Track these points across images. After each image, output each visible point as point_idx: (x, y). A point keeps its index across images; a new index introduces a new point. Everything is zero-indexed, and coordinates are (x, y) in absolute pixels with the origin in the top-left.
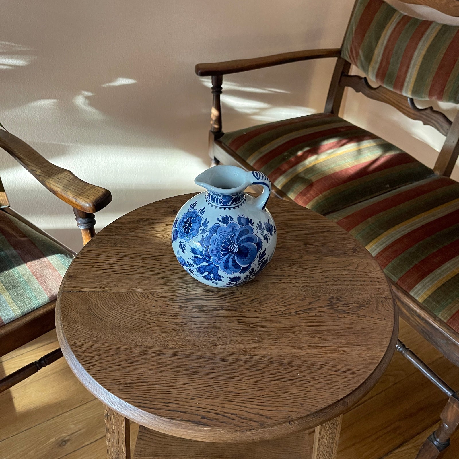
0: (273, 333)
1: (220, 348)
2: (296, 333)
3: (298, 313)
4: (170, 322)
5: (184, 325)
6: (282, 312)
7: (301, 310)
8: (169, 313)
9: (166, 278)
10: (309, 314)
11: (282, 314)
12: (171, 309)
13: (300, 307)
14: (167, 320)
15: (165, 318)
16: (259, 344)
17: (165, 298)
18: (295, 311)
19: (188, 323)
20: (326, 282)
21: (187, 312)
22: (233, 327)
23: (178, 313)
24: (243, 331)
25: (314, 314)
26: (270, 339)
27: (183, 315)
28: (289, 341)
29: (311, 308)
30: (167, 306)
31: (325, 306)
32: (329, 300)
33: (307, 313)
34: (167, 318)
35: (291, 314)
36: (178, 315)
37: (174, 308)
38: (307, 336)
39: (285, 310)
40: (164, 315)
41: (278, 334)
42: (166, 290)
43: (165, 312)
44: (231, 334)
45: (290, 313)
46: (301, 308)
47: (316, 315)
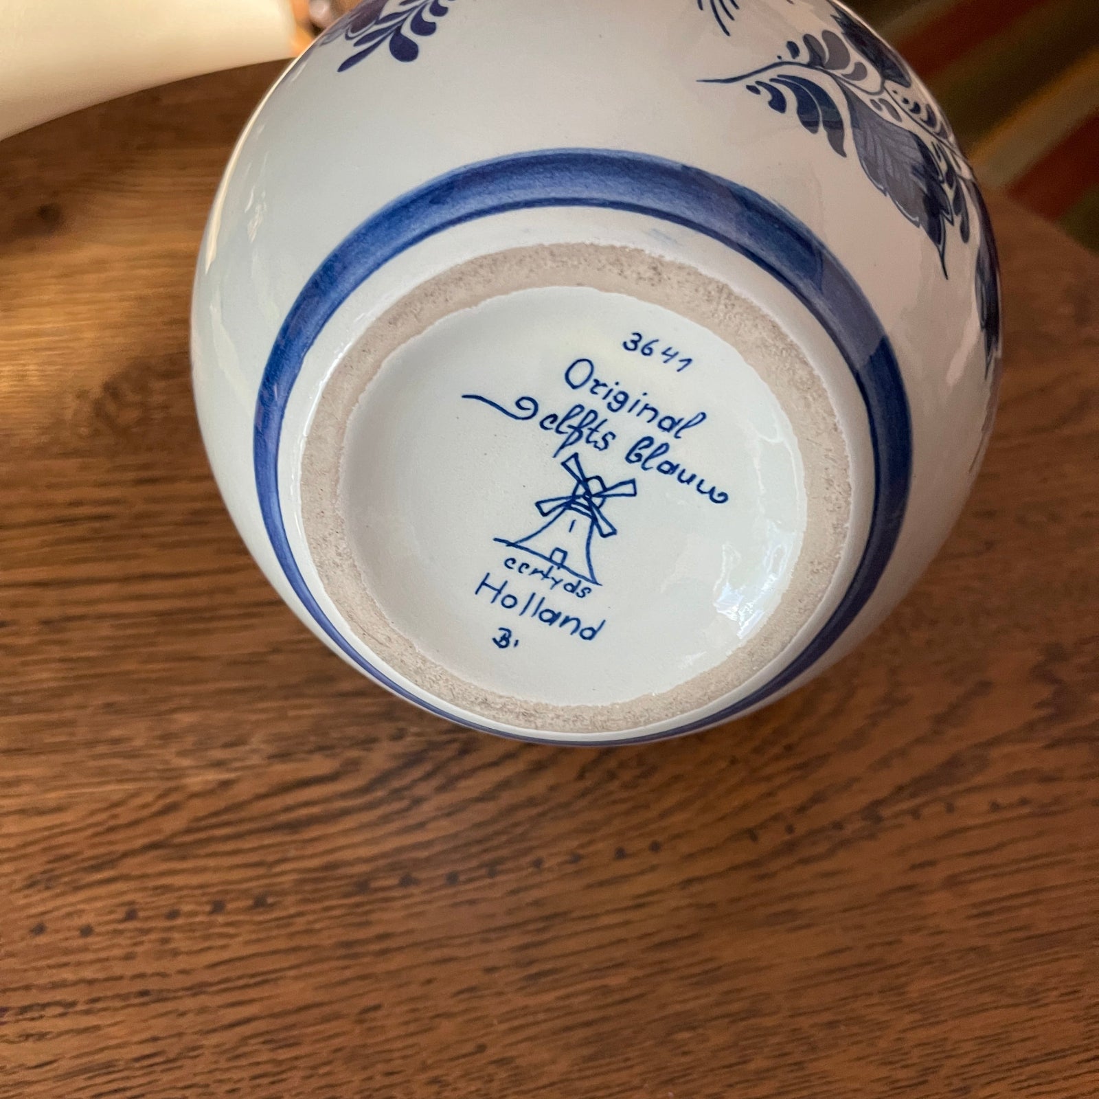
0: (768, 1022)
2: (915, 990)
3: (886, 812)
4: (65, 1065)
5: (166, 1077)
6: (790, 829)
7: (900, 789)
8: (55, 986)
10: (950, 809)
11: (790, 847)
12: (67, 952)
13: (885, 762)
14: (46, 1050)
15: (28, 1036)
17: (22, 864)
18: (864, 800)
19: (192, 1051)
20: (989, 545)
21: (175, 953)
22: (504, 1019)
23: (118, 969)
24: (568, 1047)
25: (980, 802)
26: (761, 1076)
27: (153, 984)
28: (884, 1072)
29: (953, 763)
30: (40, 930)
31: (1031, 726)
32: (1041, 674)
33: (941, 807)
34: (41, 1036)
35: (849, 830)
36: (124, 987)
37: (87, 931)
38: (986, 998)
39: (802, 809)
40: (24, 1010)
41: (804, 1022)
42: (26, 788)
43: (32, 978)
44: (495, 1085)
45: (838, 826)
46: (899, 774)
47: (995, 807)
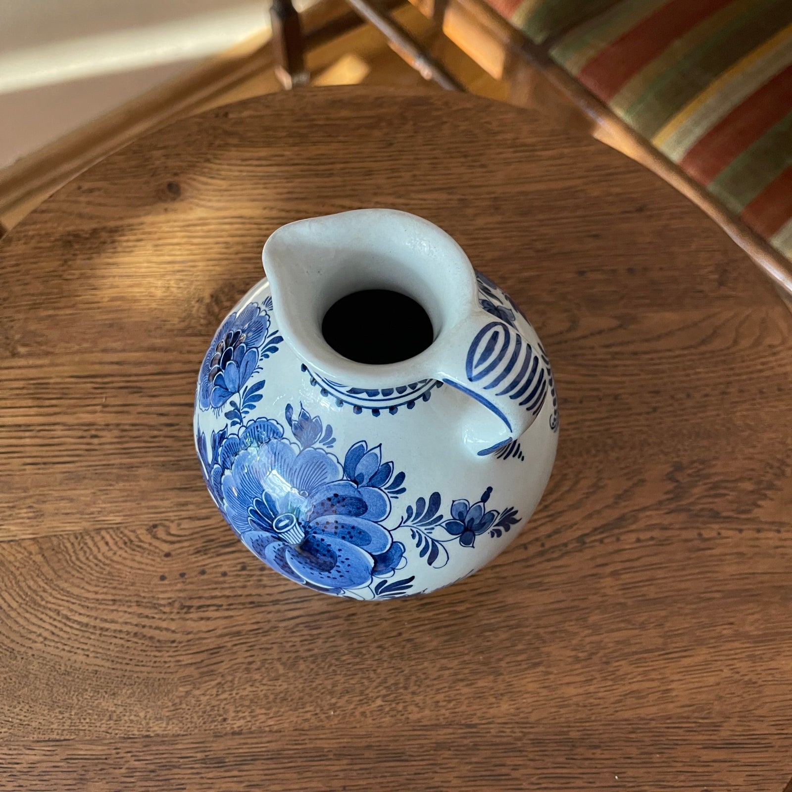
0: (525, 630)
1: (381, 708)
2: (593, 619)
3: (588, 540)
4: (219, 632)
5: (264, 639)
6: (543, 545)
7: (596, 529)
8: (213, 598)
9: (184, 463)
10: (618, 540)
11: (542, 553)
12: (216, 583)
13: (590, 516)
14: (211, 625)
15: (202, 619)
16: (491, 678)
17: (193, 542)
18: (579, 533)
19: (275, 629)
20: (655, 409)
21: (265, 586)
22: (409, 622)
23: (240, 592)
24: (437, 636)
25: (633, 537)
26: (521, 652)
27: (255, 599)
28: (573, 653)
29: (622, 518)
30: (203, 573)
31: (661, 503)
32: (670, 478)
33: (614, 539)
34: (208, 619)
35: (570, 546)
36: (242, 600)
37: (224, 574)
38: (622, 625)
39: (549, 536)
40: (200, 607)
41: (541, 631)
42: (191, 507)
43: (201, 593)
44: (406, 650)
45: (565, 545)
46: (595, 522)
47: (638, 540)
